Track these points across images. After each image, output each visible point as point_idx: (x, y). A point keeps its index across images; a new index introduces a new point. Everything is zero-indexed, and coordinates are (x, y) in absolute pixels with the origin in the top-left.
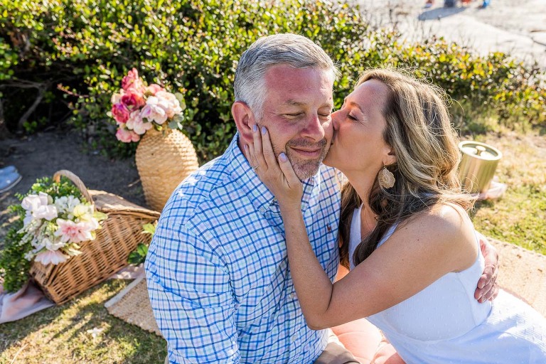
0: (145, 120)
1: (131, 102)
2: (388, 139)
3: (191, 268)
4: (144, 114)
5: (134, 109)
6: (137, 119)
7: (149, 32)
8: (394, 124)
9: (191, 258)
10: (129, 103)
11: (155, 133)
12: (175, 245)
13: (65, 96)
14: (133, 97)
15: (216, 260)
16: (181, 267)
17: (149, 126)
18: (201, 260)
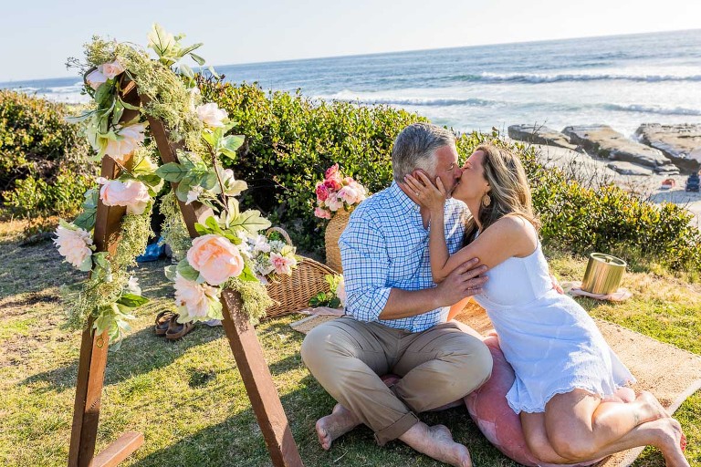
0: (339, 200)
1: (331, 186)
2: (486, 177)
3: (365, 236)
4: (339, 195)
5: (332, 191)
6: (333, 199)
7: (346, 149)
8: (488, 168)
9: (366, 231)
10: (330, 187)
11: (344, 213)
12: (356, 235)
13: (276, 186)
14: (333, 182)
15: (379, 233)
16: (360, 235)
17: (341, 206)
18: (371, 232)
